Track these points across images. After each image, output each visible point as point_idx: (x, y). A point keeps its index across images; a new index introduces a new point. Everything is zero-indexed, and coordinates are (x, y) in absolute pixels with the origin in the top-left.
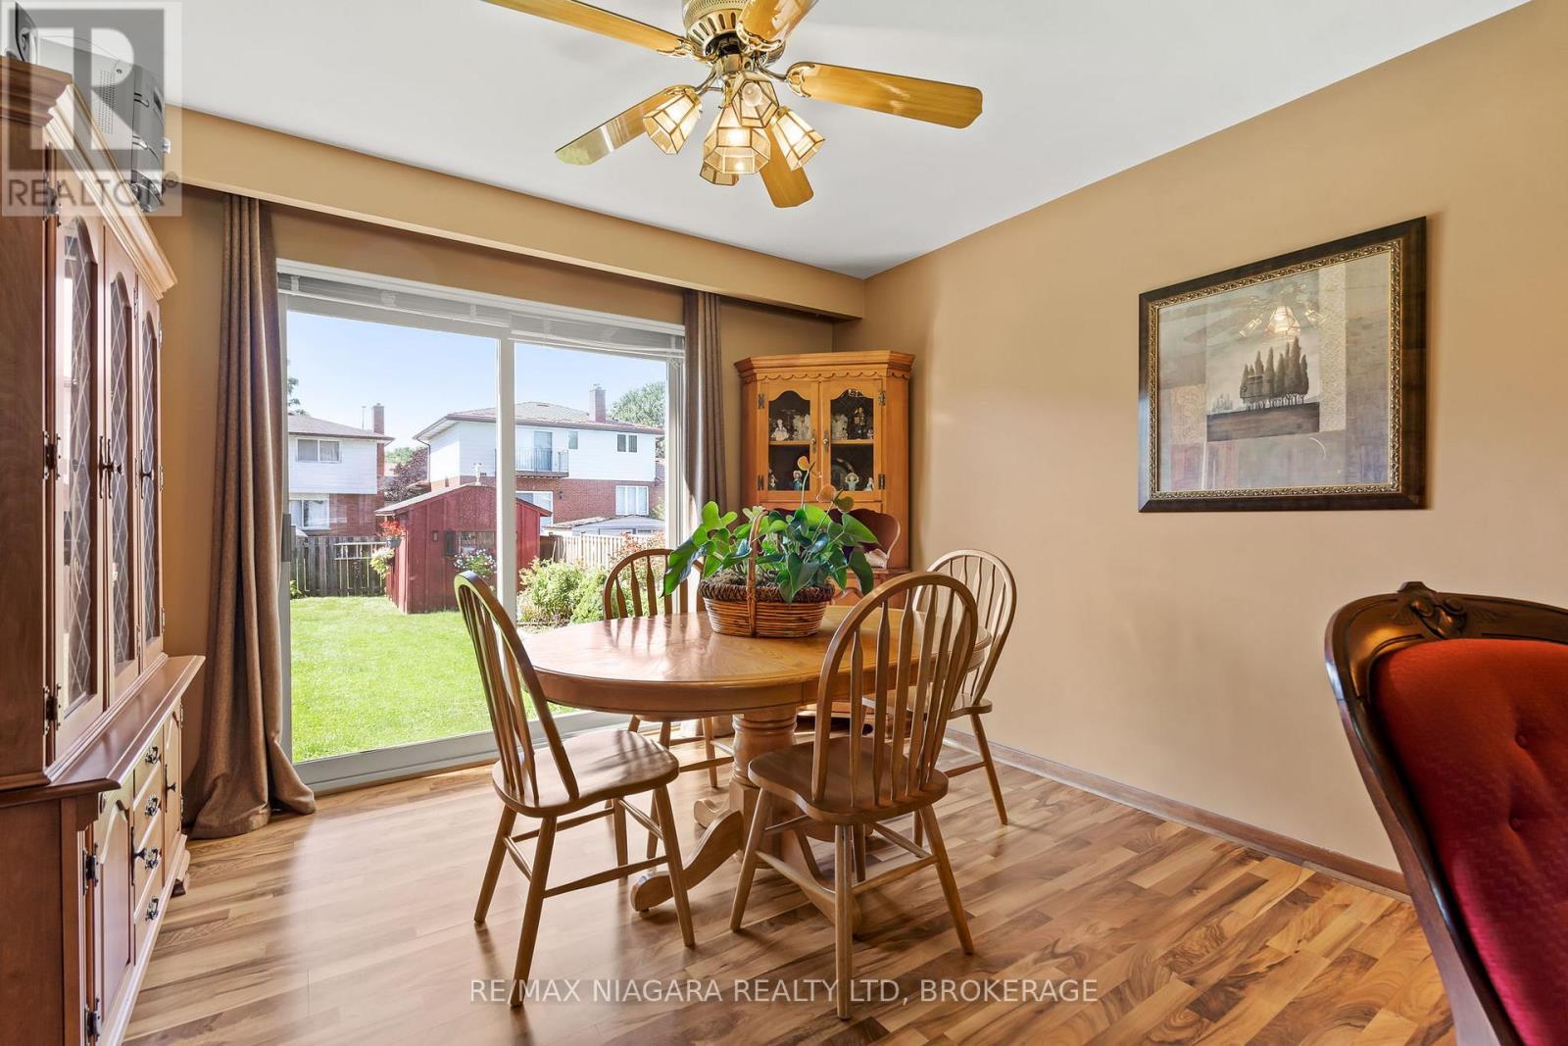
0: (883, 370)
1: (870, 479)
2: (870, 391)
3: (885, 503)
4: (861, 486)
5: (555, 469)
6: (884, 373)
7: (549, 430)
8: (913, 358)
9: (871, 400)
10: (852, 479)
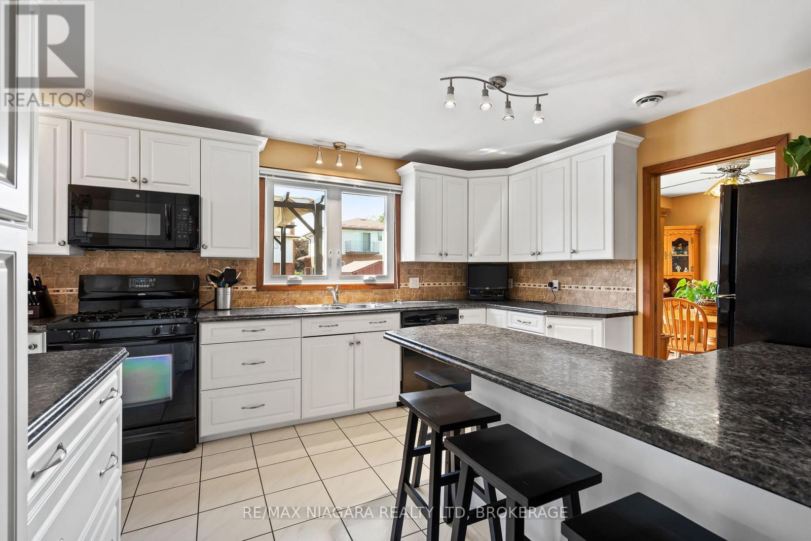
0: (693, 232)
1: (686, 268)
2: (686, 238)
3: (693, 276)
4: (682, 270)
5: (372, 251)
6: (693, 233)
7: (368, 232)
8: (702, 227)
9: (688, 242)
10: (678, 268)
